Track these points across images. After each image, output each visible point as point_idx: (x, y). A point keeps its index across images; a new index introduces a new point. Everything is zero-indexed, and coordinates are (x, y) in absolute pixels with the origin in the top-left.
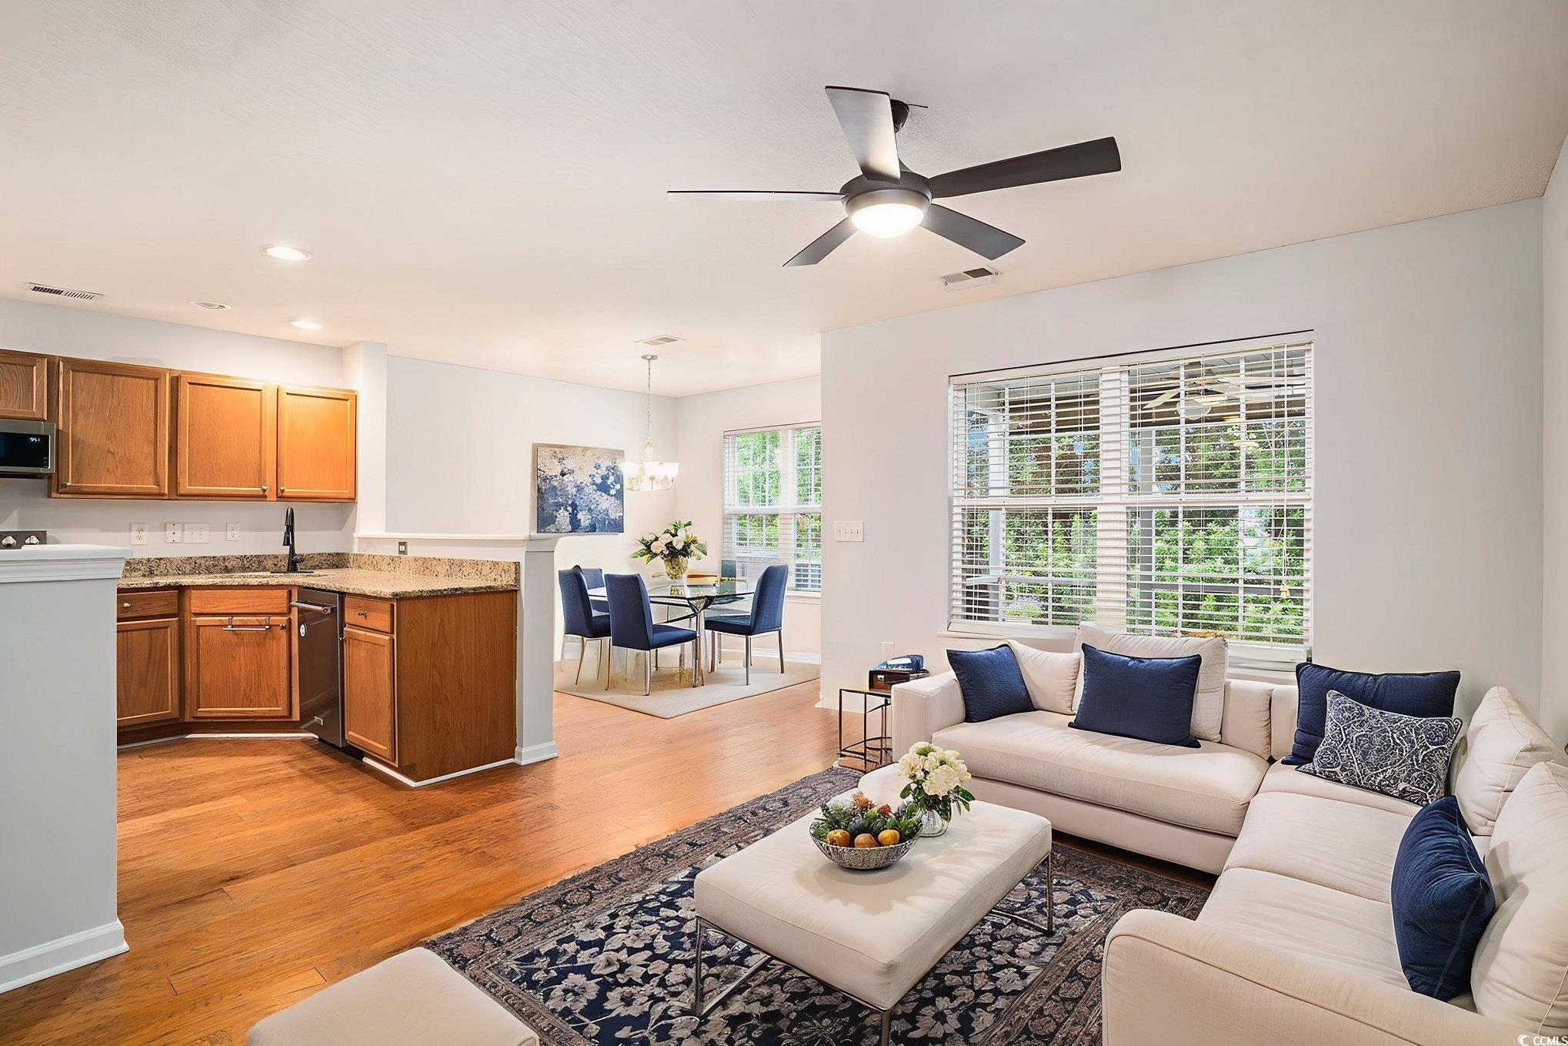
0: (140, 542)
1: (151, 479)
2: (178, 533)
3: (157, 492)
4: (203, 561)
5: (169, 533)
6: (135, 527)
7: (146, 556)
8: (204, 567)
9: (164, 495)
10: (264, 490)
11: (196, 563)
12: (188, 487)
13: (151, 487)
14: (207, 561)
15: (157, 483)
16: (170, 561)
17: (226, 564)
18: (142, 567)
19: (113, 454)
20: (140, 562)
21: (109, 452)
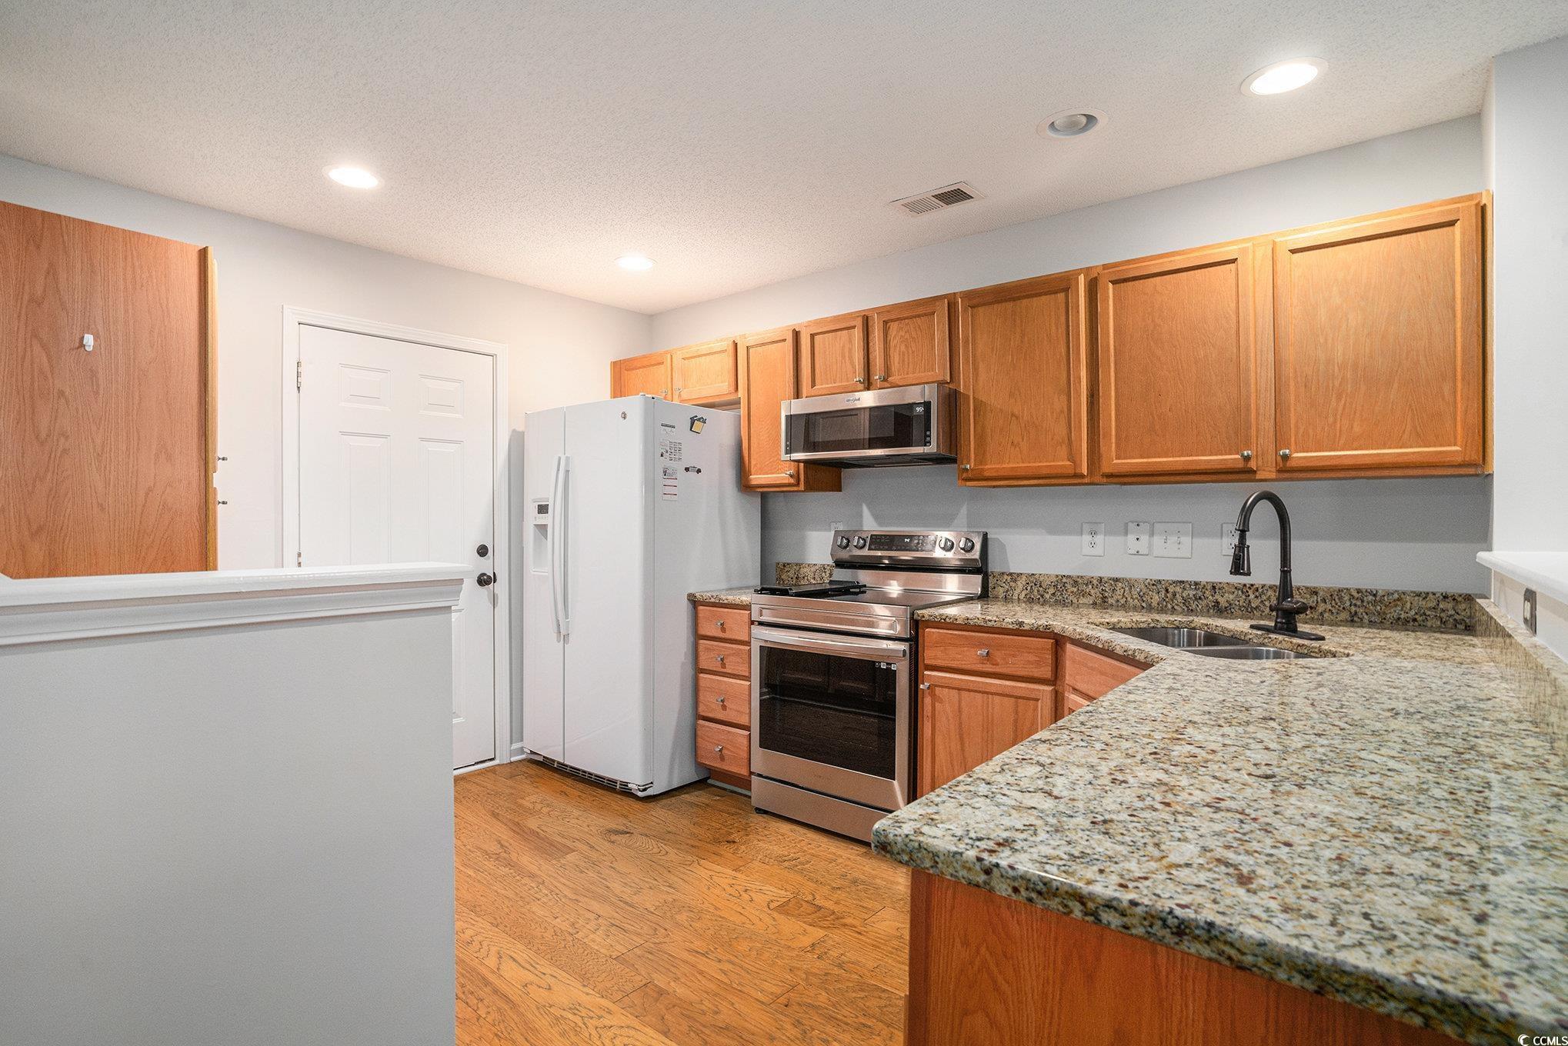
0: (1094, 552)
1: (1063, 451)
2: (1145, 538)
3: (1071, 472)
4: (1178, 589)
5: (1131, 538)
6: (1086, 527)
7: (1097, 574)
8: (1180, 599)
9: (1082, 476)
10: (1247, 459)
11: (1167, 591)
12: (1115, 462)
13: (1063, 463)
14: (1184, 589)
15: (1072, 457)
16: (1130, 584)
17: (1217, 596)
18: (1092, 592)
19: (1017, 418)
20: (1089, 582)
21: (1013, 415)
